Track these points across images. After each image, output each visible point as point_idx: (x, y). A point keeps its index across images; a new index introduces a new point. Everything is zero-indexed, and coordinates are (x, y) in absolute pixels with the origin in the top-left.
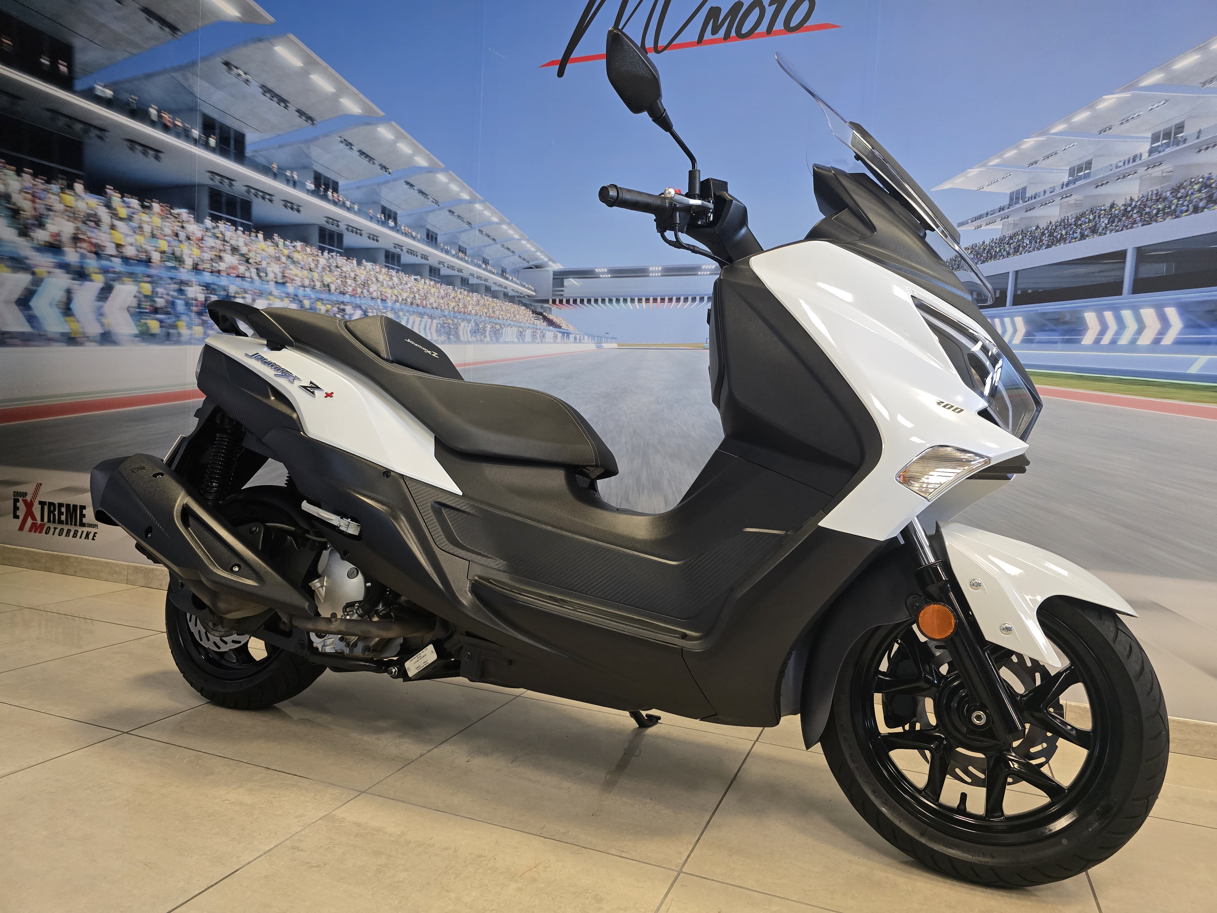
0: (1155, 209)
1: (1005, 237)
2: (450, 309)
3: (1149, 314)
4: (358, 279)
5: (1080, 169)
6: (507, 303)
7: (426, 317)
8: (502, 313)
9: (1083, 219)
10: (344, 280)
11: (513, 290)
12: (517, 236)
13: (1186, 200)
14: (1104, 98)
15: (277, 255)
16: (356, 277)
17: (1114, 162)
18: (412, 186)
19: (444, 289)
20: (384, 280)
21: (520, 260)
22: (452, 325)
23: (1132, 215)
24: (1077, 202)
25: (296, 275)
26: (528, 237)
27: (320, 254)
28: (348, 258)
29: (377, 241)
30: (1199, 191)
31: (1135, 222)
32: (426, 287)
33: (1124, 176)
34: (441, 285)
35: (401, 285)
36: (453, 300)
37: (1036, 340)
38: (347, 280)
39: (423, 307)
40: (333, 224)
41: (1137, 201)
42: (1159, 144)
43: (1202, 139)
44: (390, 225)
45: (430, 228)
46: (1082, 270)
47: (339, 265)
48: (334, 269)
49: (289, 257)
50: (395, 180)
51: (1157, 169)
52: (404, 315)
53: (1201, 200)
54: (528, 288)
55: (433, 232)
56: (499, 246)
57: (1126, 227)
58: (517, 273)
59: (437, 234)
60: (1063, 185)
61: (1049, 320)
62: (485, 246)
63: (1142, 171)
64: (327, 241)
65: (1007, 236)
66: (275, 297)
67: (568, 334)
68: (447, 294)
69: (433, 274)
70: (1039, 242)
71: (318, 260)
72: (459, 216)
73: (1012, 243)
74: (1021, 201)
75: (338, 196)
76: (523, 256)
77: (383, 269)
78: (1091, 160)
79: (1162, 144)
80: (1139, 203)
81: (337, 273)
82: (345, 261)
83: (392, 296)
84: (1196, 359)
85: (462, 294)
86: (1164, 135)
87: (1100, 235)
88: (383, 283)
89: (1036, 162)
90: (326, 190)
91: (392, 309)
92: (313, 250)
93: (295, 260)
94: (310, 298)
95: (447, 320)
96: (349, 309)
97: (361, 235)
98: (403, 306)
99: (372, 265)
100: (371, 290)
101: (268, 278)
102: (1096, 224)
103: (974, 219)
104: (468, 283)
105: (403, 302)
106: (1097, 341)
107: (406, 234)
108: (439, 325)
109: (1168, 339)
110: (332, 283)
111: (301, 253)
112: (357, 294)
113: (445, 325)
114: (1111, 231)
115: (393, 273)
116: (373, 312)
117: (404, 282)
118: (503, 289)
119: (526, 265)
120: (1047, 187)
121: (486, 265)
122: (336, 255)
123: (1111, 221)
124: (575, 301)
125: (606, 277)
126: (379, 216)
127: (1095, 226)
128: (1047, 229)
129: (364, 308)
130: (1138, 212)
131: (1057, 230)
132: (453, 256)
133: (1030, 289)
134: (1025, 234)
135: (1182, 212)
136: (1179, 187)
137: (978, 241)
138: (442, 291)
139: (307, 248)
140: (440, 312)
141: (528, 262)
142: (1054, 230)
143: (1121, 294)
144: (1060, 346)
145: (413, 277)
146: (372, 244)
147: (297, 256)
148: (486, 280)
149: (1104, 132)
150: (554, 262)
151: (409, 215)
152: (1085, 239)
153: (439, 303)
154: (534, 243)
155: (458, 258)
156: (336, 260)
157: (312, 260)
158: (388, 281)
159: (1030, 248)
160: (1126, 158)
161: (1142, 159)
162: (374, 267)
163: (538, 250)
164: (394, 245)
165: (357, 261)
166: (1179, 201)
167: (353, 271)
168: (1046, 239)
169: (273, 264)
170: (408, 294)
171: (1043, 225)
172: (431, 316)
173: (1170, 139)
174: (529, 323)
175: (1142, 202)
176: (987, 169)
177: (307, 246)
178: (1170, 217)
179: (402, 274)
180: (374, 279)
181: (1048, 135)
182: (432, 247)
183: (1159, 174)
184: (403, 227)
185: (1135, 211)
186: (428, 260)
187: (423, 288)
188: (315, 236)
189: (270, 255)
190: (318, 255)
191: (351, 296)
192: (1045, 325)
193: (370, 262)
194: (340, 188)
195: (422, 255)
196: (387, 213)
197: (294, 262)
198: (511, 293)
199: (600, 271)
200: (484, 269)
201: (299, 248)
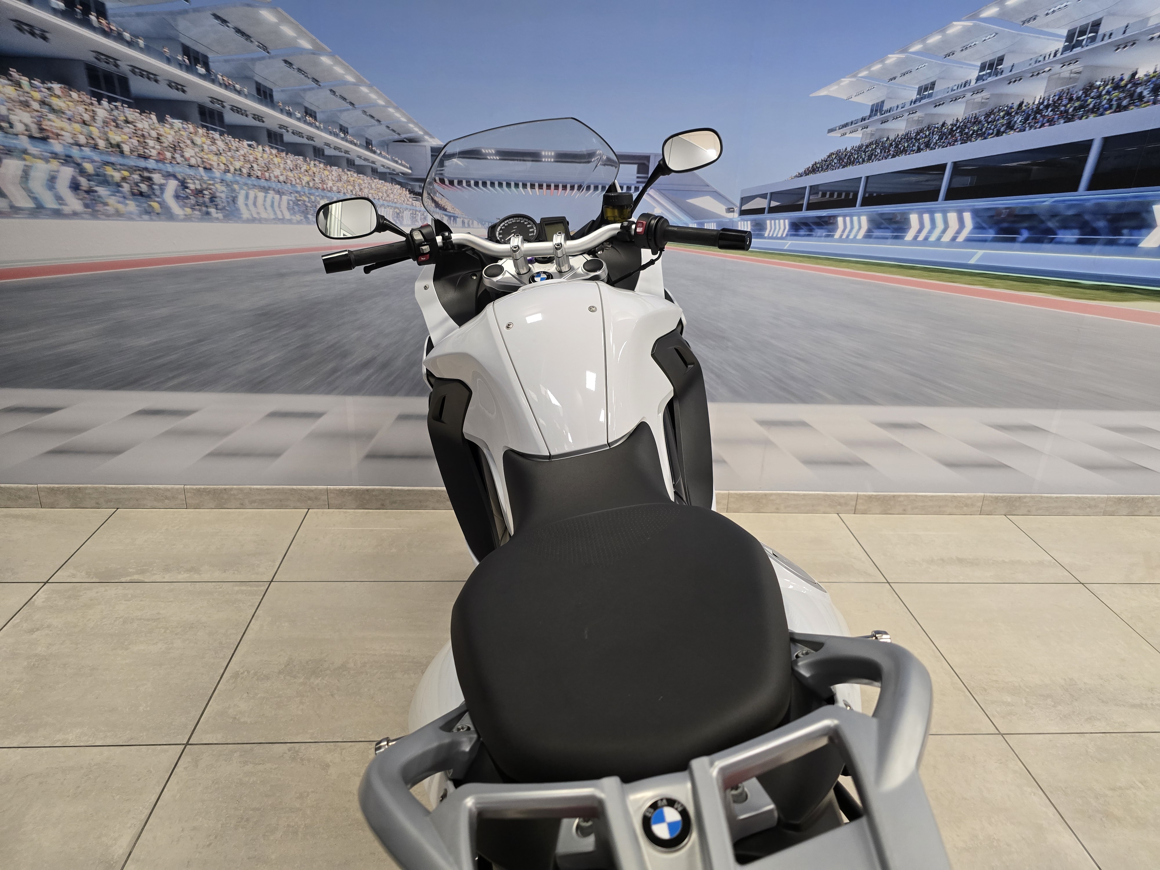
0: (972, 130)
1: (862, 145)
2: (304, 184)
3: (952, 217)
4: (163, 139)
5: (926, 89)
6: (377, 180)
7: (271, 192)
8: (371, 191)
9: (921, 134)
10: (142, 140)
11: (383, 166)
12: (381, 102)
13: (993, 125)
14: (953, 24)
15: (22, 99)
16: (160, 137)
17: (951, 86)
18: (224, 21)
19: (291, 160)
20: (204, 143)
21: (388, 130)
22: (309, 202)
23: (955, 134)
24: (920, 119)
25: (62, 129)
26: (396, 105)
27: (95, 103)
28: (142, 112)
29: (184, 91)
30: (1003, 117)
31: (956, 141)
32: (265, 156)
33: (956, 99)
34: (287, 154)
35: (230, 151)
36: (306, 173)
37: (874, 236)
38: (146, 141)
39: (266, 180)
40: (108, 63)
41: (961, 123)
42: (984, 73)
43: (1013, 73)
44: (200, 72)
45: (260, 81)
46: (913, 179)
47: (130, 119)
48: (123, 124)
49: (43, 103)
50: (196, 10)
51: (979, 95)
52: (241, 188)
53: (1003, 125)
54: (401, 165)
55: (266, 87)
56: (359, 113)
57: (950, 143)
58: (386, 147)
59: (271, 90)
60: (912, 102)
61: (885, 219)
62: (341, 111)
63: (968, 95)
64: (103, 85)
65: (864, 144)
66: (35, 156)
67: (455, 218)
68: (296, 166)
69: (273, 141)
70: (888, 152)
71: (93, 111)
72: (299, 70)
73: (867, 152)
74: (879, 113)
75: (109, 24)
76: (391, 127)
77: (198, 129)
78: (935, 81)
79: (986, 73)
80: (962, 124)
81: (129, 129)
82: (138, 115)
83: (218, 164)
84: (977, 252)
85: (317, 168)
86: (989, 65)
87: (931, 149)
88: (202, 147)
89: (895, 78)
90: (86, 12)
91: (222, 180)
92: (81, 96)
93: (55, 107)
94: (93, 161)
95: (300, 196)
96: (157, 178)
97: (156, 81)
98: (238, 178)
99: (182, 124)
100: (187, 155)
101: (14, 131)
102: (930, 139)
103: (841, 127)
104: (323, 154)
105: (237, 172)
106: (916, 237)
107: (226, 87)
108: (291, 203)
109: (961, 238)
110: (122, 142)
111: (65, 99)
112: (165, 159)
113: (299, 203)
114: (939, 147)
115: (217, 135)
116: (194, 183)
117: (234, 148)
118: (371, 164)
119: (396, 137)
120: (900, 103)
121: (345, 134)
122: (122, 106)
123: (940, 139)
124: (460, 183)
125: (494, 159)
126: (180, 58)
127: (929, 141)
128: (894, 141)
129: (180, 177)
130: (960, 132)
131: (902, 142)
132: (299, 119)
133: (875, 192)
134: (878, 144)
135: (989, 134)
136: (991, 113)
137: (842, 148)
138: (289, 162)
139: (71, 92)
140: (290, 187)
141: (399, 134)
142: (900, 142)
143: (937, 200)
144: (890, 241)
145: (246, 143)
146: (175, 94)
147: (56, 102)
148: (346, 152)
149: (949, 56)
150: (431, 136)
151: (226, 61)
152: (920, 152)
153: (287, 176)
154: (404, 111)
155: (305, 122)
156: (124, 112)
157: (84, 110)
158: (210, 145)
159: (880, 156)
160: (960, 83)
161: (971, 84)
162: (185, 126)
163: (410, 121)
164: (210, 99)
165: (156, 116)
166: (988, 125)
167: (153, 129)
168: (893, 149)
169: (18, 111)
170: (242, 163)
171: (892, 137)
172: (279, 192)
173: (992, 70)
174: (407, 204)
175: (964, 123)
176: (857, 79)
177: (71, 91)
178: (980, 138)
179: (229, 138)
180: (189, 142)
181: (907, 53)
182: (266, 105)
183: (979, 100)
184: (220, 77)
185: (958, 131)
186: (263, 122)
187: (262, 157)
188: (83, 78)
189: (10, 98)
190: (92, 104)
191: (157, 161)
192: (882, 223)
193: (178, 119)
194: (110, 12)
195: (254, 115)
196: (192, 55)
197: (53, 110)
198: (381, 169)
199: (487, 151)
200: (342, 139)
201: (58, 91)
